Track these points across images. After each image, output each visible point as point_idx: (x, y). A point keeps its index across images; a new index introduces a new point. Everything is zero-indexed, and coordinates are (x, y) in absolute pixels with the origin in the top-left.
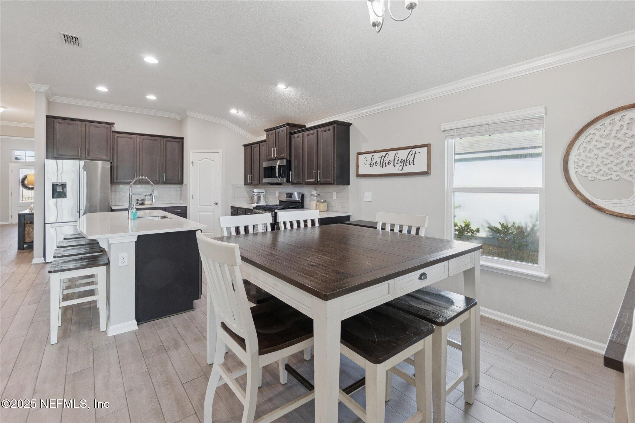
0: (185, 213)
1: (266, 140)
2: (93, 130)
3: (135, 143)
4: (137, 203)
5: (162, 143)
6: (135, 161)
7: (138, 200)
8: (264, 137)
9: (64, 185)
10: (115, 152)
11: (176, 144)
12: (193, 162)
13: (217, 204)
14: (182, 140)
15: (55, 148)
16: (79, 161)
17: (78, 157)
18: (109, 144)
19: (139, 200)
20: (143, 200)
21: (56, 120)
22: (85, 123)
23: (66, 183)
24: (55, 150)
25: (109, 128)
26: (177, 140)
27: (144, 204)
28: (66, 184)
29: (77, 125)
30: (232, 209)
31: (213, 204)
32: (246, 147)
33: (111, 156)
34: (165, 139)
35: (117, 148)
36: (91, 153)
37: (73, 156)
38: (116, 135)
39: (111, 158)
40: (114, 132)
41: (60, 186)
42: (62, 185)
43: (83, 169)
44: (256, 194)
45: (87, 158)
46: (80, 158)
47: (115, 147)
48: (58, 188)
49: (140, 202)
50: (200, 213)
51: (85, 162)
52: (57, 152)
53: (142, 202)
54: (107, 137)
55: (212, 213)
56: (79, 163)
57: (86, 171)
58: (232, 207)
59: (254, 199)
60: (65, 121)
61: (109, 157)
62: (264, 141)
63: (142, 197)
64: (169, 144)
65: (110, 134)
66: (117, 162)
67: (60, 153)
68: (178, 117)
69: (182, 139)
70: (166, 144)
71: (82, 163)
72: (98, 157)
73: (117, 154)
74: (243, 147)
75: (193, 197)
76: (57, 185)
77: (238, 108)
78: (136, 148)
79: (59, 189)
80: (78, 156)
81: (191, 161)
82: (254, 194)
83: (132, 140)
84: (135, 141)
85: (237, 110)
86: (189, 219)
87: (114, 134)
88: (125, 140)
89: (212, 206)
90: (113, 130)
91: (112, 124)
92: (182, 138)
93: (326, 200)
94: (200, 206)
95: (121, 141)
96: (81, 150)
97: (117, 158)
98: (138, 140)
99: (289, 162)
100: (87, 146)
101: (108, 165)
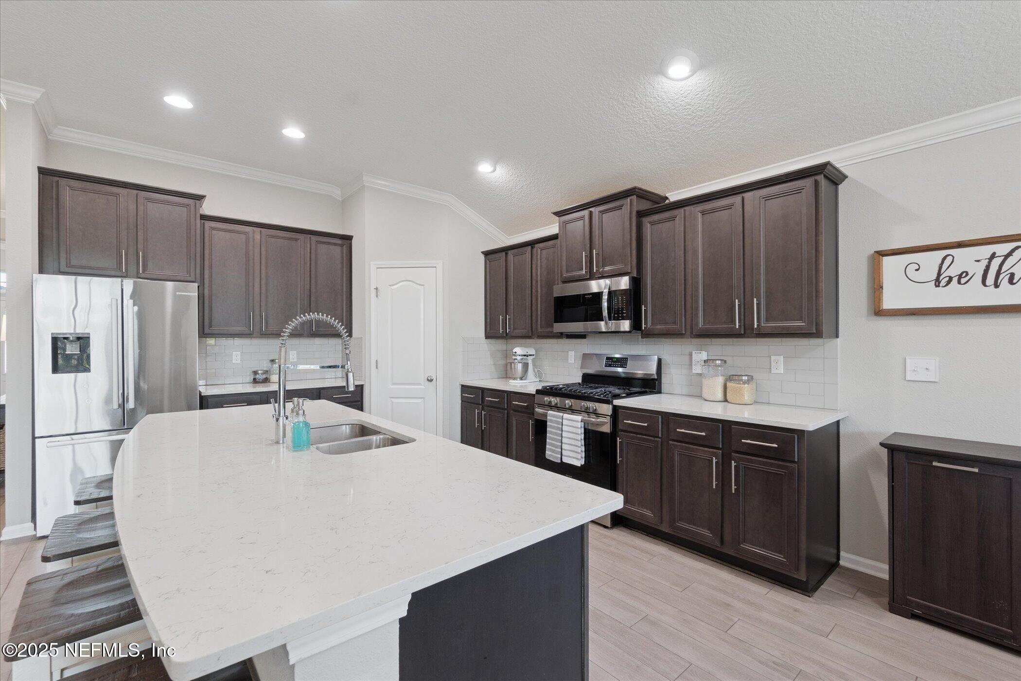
0: (358, 401)
1: (558, 234)
2: (155, 209)
3: (251, 243)
4: (254, 379)
5: (309, 246)
6: (251, 284)
7: (255, 373)
8: (554, 229)
9: (83, 341)
10: (207, 263)
11: (338, 249)
12: (377, 289)
13: (431, 381)
14: (349, 241)
15: (63, 248)
16: (122, 282)
17: (119, 274)
18: (193, 244)
19: (260, 372)
20: (266, 372)
21: (63, 182)
22: (135, 192)
23: (89, 334)
24: (63, 255)
25: (192, 208)
26: (339, 242)
27: (269, 382)
28: (89, 338)
29: (117, 195)
30: (462, 392)
31: (422, 379)
32: (490, 257)
33: (198, 271)
34: (314, 238)
35: (211, 254)
36: (150, 265)
37: (107, 269)
38: (208, 224)
39: (198, 276)
40: (204, 217)
41: (72, 341)
42: (79, 339)
43: (131, 299)
44: (519, 358)
45: (141, 276)
46: (125, 275)
47: (207, 252)
48: (68, 347)
49: (260, 377)
50: (395, 400)
51: (135, 282)
52: (68, 260)
53: (264, 376)
54: (189, 229)
55: (420, 401)
56: (122, 285)
57: (138, 306)
58: (463, 386)
59: (515, 368)
60: (88, 185)
61: (192, 274)
62: (554, 237)
63: (266, 365)
64: (323, 249)
65: (196, 220)
66: (211, 286)
67: (74, 262)
68: (337, 193)
69: (348, 239)
70: (316, 251)
71: (129, 285)
72: (168, 273)
73: (211, 267)
74: (482, 257)
75: (377, 366)
76: (65, 338)
77: (496, 161)
78: (254, 255)
79: (72, 349)
80: (120, 268)
81: (373, 286)
82: (514, 357)
83: (243, 236)
84: (251, 240)
85: (495, 164)
86: (370, 413)
87: (203, 221)
88: (228, 235)
89: (419, 384)
90: (202, 212)
91: (200, 198)
92: (350, 238)
93: (752, 376)
94: (394, 384)
95: (219, 237)
96: (126, 255)
97: (211, 276)
98: (258, 237)
99: (636, 283)
100: (140, 246)
101: (193, 292)
